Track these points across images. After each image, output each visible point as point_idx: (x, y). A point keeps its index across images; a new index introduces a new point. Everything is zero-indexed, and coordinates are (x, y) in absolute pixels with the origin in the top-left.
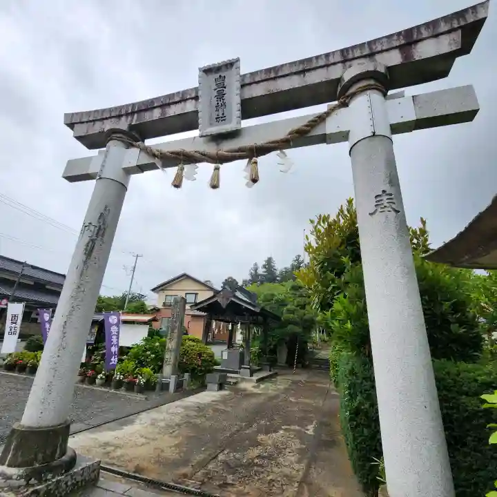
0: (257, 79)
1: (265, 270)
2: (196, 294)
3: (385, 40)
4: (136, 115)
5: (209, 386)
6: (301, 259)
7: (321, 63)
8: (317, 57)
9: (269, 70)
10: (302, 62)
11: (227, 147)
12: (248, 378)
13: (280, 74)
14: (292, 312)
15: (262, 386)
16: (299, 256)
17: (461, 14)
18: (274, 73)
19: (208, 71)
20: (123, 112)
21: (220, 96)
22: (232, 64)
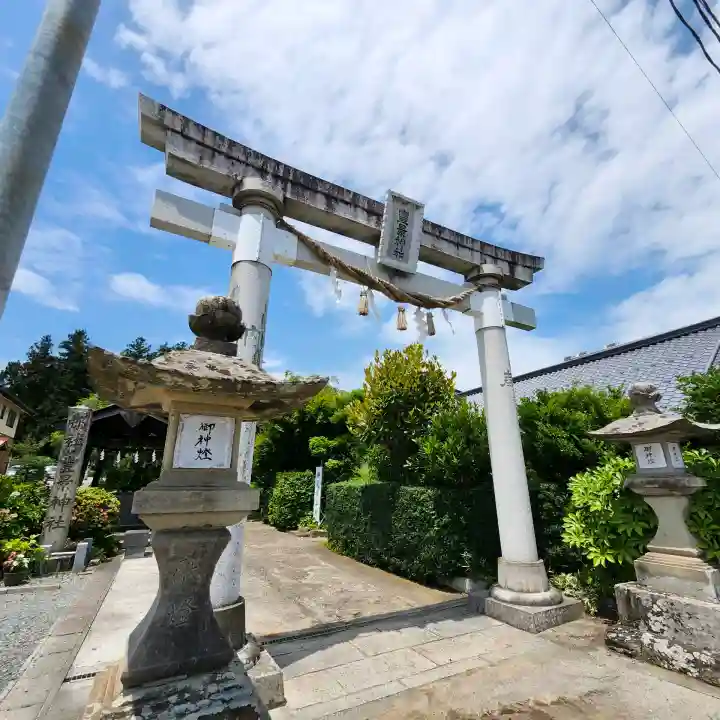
4: (289, 186)
18: (438, 231)
20: (270, 169)
21: (402, 230)
22: (418, 207)
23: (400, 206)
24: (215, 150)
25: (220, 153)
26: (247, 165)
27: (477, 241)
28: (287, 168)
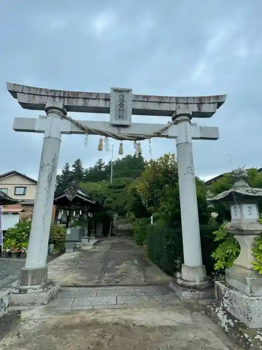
0: (139, 99)
1: (74, 168)
2: (26, 188)
3: (192, 98)
4: (66, 99)
5: (67, 250)
6: (102, 162)
7: (168, 100)
8: (166, 97)
9: (144, 97)
10: (159, 97)
11: (124, 132)
12: (87, 243)
13: (149, 100)
14: (110, 202)
15: (97, 247)
16: (101, 160)
17: (218, 97)
18: (146, 99)
19: (116, 90)
20: (57, 95)
21: (121, 105)
22: (128, 91)
23: (119, 94)
24: (35, 95)
25: (37, 95)
26: (48, 96)
27: (173, 97)
28: (65, 92)
